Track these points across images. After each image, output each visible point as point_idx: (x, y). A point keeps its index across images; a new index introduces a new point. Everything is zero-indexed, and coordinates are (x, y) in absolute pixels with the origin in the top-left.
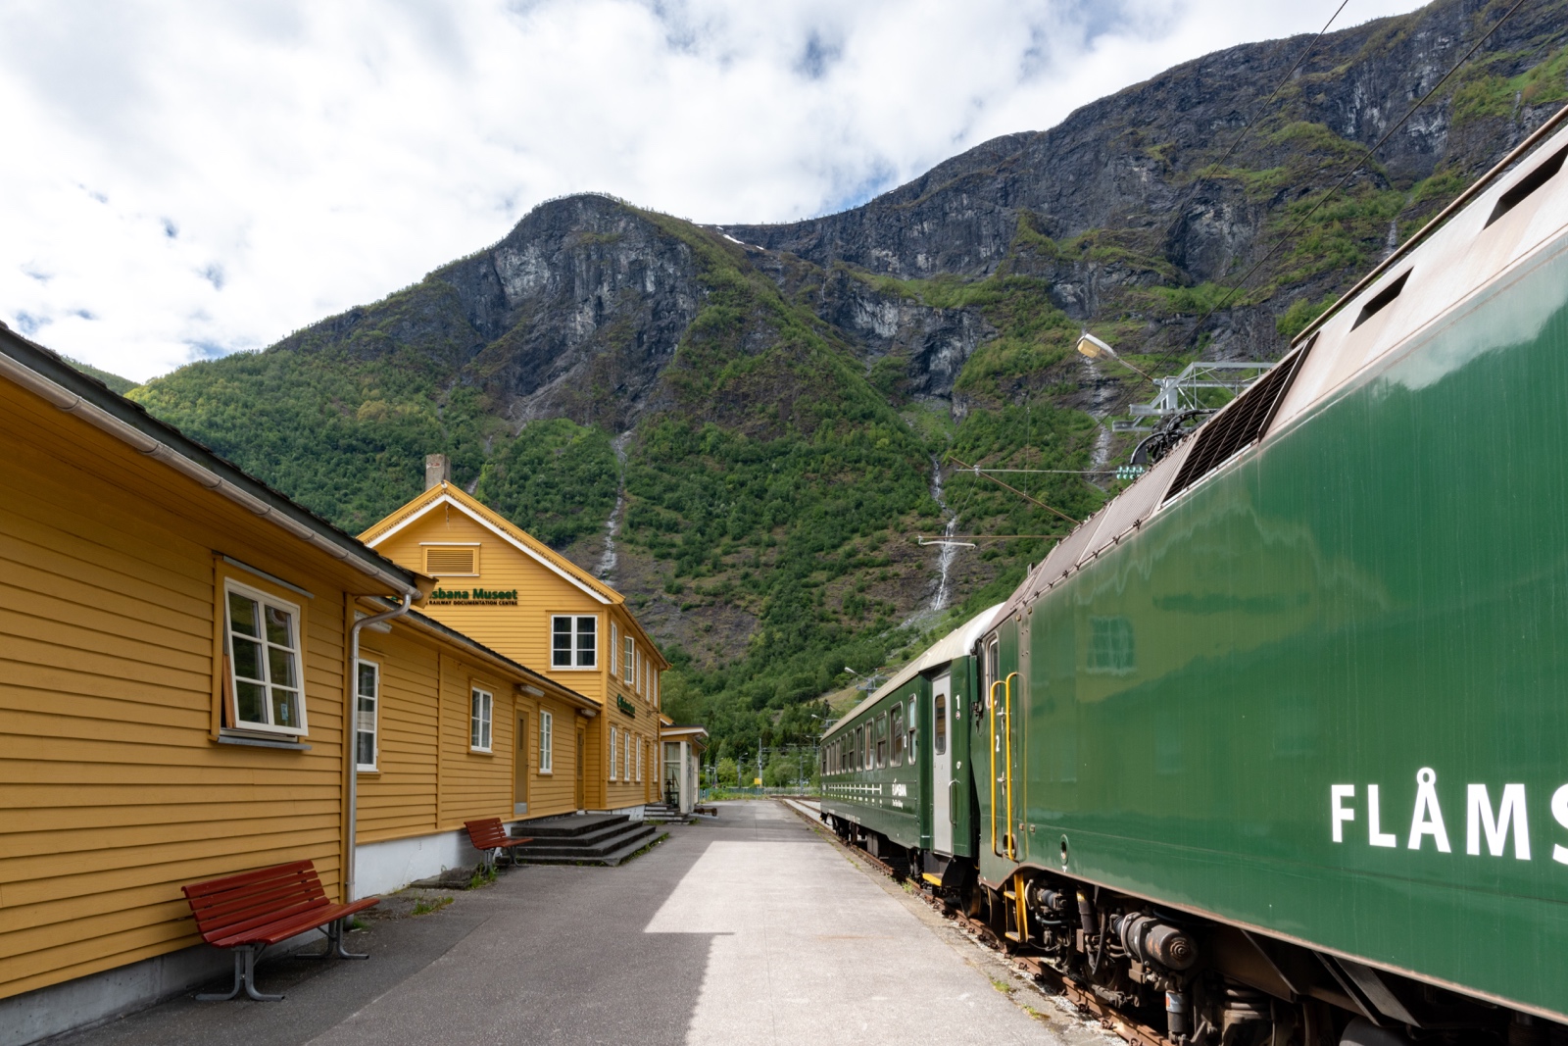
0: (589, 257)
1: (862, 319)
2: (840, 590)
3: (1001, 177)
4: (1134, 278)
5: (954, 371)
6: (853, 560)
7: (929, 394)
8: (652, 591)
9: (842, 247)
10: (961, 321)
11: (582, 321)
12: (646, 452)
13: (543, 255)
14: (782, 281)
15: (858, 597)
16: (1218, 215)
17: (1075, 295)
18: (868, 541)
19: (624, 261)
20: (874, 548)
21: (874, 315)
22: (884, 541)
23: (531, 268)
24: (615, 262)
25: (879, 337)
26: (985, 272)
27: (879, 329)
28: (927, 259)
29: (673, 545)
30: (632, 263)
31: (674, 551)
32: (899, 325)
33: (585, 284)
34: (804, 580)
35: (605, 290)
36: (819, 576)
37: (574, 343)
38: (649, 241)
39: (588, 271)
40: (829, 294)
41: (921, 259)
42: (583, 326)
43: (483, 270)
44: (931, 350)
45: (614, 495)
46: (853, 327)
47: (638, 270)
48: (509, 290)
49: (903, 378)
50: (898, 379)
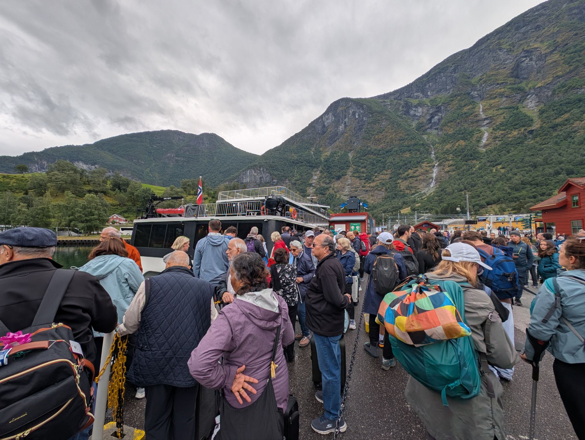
0: (343, 113)
1: (412, 112)
2: (405, 183)
3: (453, 66)
4: (499, 86)
5: (439, 121)
6: (409, 176)
7: (432, 129)
8: (359, 188)
9: (406, 94)
10: (441, 108)
11: (341, 128)
12: (356, 156)
13: (333, 114)
14: (390, 107)
15: (410, 185)
16: (531, 60)
17: (478, 94)
18: (413, 171)
19: (351, 112)
20: (414, 173)
21: (415, 111)
22: (417, 170)
23: (330, 118)
24: (349, 113)
25: (417, 116)
26: (449, 93)
27: (417, 114)
28: (431, 93)
29: (364, 177)
31: (363, 178)
32: (423, 112)
33: (342, 119)
34: (396, 182)
35: (346, 120)
36: (399, 181)
37: (340, 133)
38: (357, 106)
39: (343, 116)
40: (403, 107)
41: (429, 93)
43: (320, 120)
44: (432, 117)
45: (349, 166)
46: (409, 115)
47: (354, 114)
48: (326, 123)
49: (424, 126)
50: (422, 127)
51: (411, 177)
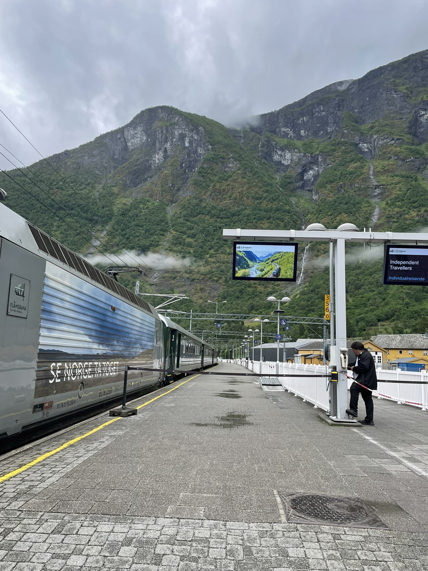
0: (162, 132)
1: (276, 158)
4: (393, 142)
5: (315, 180)
7: (303, 189)
9: (269, 127)
11: (158, 158)
12: (180, 213)
13: (143, 130)
14: (242, 141)
19: (176, 133)
21: (281, 155)
23: (138, 135)
24: (173, 134)
28: (305, 132)
30: (180, 134)
33: (160, 143)
35: (168, 145)
37: (154, 166)
38: (188, 125)
39: (162, 137)
41: (302, 132)
42: (158, 160)
43: (119, 135)
45: (166, 231)
46: (272, 160)
47: (182, 137)
48: (129, 144)
49: (293, 183)
50: (290, 183)
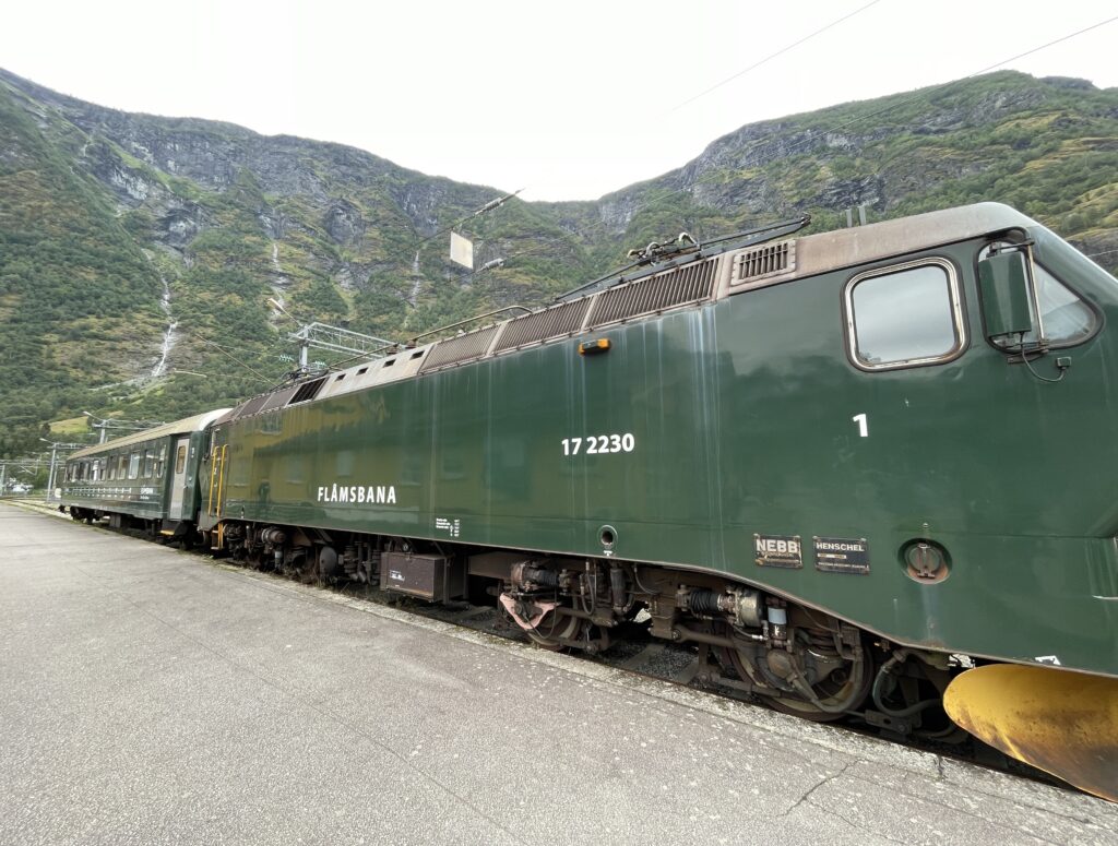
1: (117, 181)
3: (233, 145)
4: (305, 230)
5: (188, 237)
6: (86, 332)
7: (167, 244)
9: (107, 129)
10: (196, 211)
17: (272, 225)
18: (103, 322)
20: (106, 328)
21: (127, 181)
22: (117, 325)
25: (131, 196)
26: (217, 190)
27: (130, 191)
28: (175, 165)
32: (148, 195)
34: (35, 337)
36: (50, 338)
40: (91, 151)
41: (171, 164)
44: (172, 219)
46: (109, 182)
49: (147, 228)
50: (143, 227)
51: (95, 336)
